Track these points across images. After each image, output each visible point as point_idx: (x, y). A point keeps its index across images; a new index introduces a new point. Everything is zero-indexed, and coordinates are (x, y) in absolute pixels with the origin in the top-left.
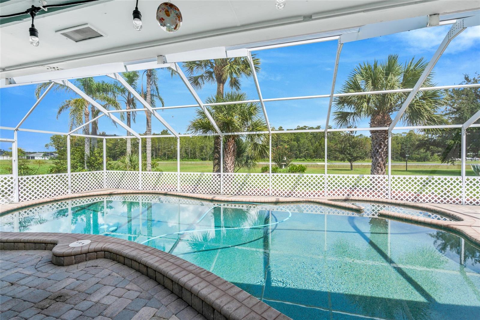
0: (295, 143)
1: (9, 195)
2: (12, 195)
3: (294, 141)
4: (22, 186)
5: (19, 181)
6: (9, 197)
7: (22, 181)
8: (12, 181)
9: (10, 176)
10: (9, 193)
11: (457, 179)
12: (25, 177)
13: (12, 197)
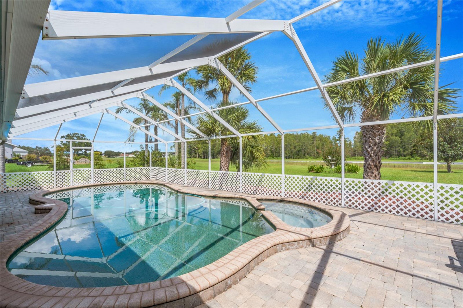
0: (398, 138)
1: (89, 180)
2: (90, 180)
3: (396, 136)
4: (96, 175)
5: (94, 172)
6: (89, 182)
7: (96, 172)
8: (90, 172)
9: (90, 169)
10: (89, 179)
11: (426, 187)
12: (97, 170)
13: (90, 181)
